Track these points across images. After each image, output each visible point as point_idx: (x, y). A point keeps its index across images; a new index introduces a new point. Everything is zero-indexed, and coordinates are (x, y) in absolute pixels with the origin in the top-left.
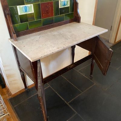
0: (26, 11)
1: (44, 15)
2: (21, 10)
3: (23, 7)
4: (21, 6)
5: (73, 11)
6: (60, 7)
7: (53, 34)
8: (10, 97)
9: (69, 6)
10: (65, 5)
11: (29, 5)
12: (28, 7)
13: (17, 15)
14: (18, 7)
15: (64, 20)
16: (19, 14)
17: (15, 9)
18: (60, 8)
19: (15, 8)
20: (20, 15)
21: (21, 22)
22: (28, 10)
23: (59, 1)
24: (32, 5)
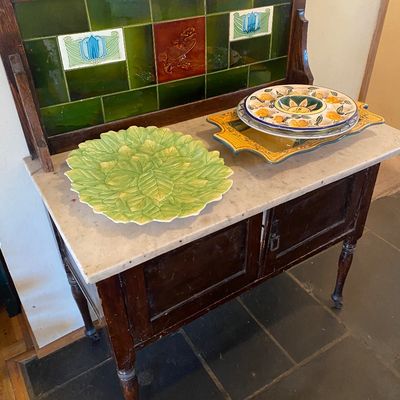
0: (94, 55)
1: (166, 68)
2: (73, 52)
3: (81, 42)
4: (75, 37)
5: (283, 51)
6: (231, 39)
9: (270, 32)
10: (252, 30)
11: (107, 33)
12: (103, 38)
13: (56, 72)
14: (61, 39)
15: (245, 87)
16: (66, 66)
17: (49, 48)
18: (232, 43)
19: (48, 45)
20: (67, 72)
21: (75, 95)
22: (101, 52)
23: (232, 14)
24: (120, 31)
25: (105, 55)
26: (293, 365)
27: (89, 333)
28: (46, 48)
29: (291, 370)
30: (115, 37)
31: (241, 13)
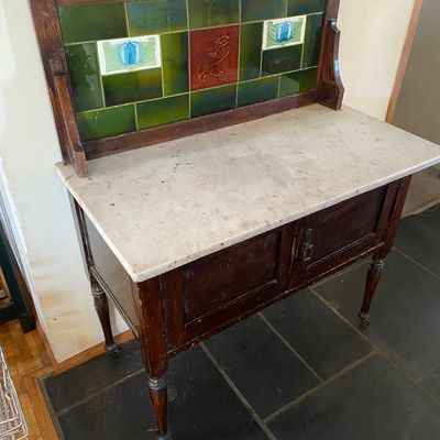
0: (131, 61)
1: (199, 76)
2: (110, 57)
3: (119, 47)
4: (114, 42)
5: (315, 60)
6: (264, 48)
7: (231, 155)
8: (49, 370)
9: (302, 42)
10: (284, 39)
11: (143, 39)
12: (140, 44)
13: (94, 77)
14: (100, 44)
15: (276, 97)
16: (104, 72)
17: (88, 53)
18: (265, 52)
19: (87, 49)
20: (104, 78)
21: (110, 101)
22: (138, 58)
23: (266, 22)
24: (157, 37)
25: (142, 61)
26: (319, 383)
27: (110, 348)
28: (85, 53)
29: (318, 387)
30: (152, 43)
31: (275, 21)
